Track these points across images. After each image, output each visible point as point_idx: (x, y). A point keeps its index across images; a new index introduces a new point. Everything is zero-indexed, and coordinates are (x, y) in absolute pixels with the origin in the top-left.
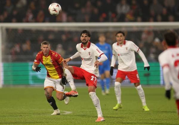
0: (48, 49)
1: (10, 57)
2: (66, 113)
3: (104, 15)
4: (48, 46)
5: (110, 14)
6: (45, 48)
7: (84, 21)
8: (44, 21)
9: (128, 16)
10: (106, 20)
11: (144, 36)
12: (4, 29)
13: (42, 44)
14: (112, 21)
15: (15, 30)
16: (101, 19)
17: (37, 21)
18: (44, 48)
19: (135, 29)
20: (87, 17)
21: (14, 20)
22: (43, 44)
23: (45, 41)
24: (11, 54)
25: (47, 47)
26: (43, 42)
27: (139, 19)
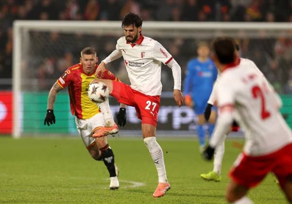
0: (92, 62)
1: (35, 82)
2: (135, 186)
3: (207, 9)
4: (93, 56)
5: (218, 6)
6: (89, 61)
7: (171, 19)
8: (98, 19)
9: (251, 12)
10: (211, 18)
11: (278, 47)
12: (25, 31)
13: (82, 53)
14: (222, 20)
15: (46, 34)
16: (202, 16)
17: (85, 18)
18: (87, 60)
19: (263, 35)
20: (176, 12)
21: (44, 15)
22: (84, 53)
23: (88, 48)
24: (38, 77)
25: (92, 60)
26: (84, 50)
27: (270, 16)
